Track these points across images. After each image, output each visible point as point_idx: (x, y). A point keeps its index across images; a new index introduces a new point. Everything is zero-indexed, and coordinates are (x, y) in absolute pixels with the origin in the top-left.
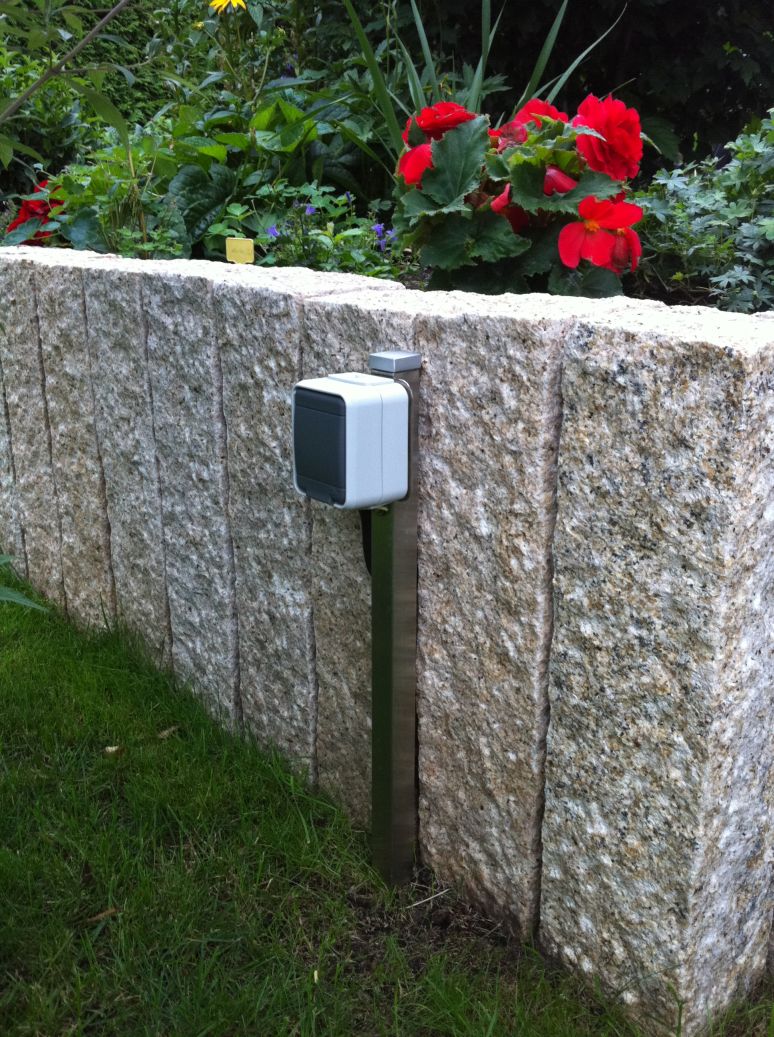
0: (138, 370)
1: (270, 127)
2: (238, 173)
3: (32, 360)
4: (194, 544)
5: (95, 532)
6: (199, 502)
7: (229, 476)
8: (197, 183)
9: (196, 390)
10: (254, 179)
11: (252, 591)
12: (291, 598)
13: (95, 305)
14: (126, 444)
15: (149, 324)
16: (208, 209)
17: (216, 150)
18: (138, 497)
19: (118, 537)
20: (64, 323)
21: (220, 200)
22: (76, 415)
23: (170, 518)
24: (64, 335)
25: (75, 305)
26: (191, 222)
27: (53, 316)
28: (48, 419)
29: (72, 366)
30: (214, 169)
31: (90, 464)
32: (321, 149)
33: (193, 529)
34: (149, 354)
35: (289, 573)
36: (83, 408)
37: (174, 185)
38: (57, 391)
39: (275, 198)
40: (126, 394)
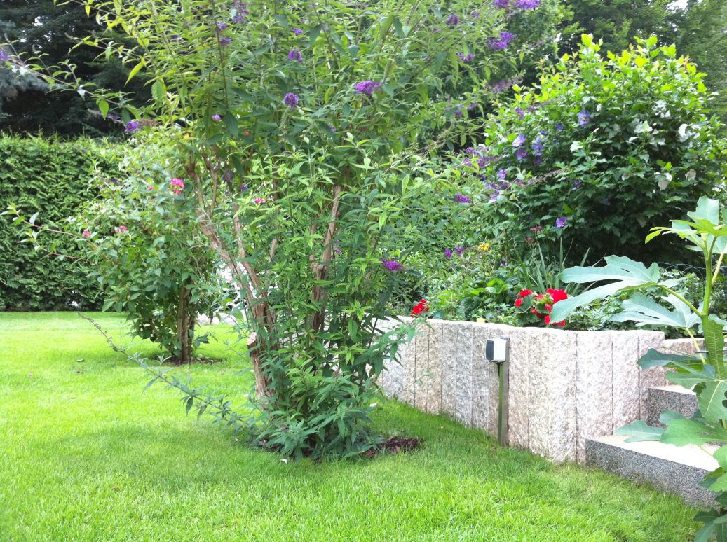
0: (455, 345)
1: (493, 286)
2: (482, 299)
3: (426, 345)
4: (464, 384)
5: (438, 388)
6: (466, 373)
7: (474, 366)
8: (469, 302)
9: (468, 348)
10: (487, 301)
11: (477, 392)
12: (485, 391)
13: (445, 331)
14: (449, 363)
15: (458, 334)
16: (472, 310)
17: (476, 292)
18: (452, 376)
19: (445, 387)
20: (437, 335)
21: (476, 307)
22: (437, 357)
23: (459, 379)
24: (437, 339)
25: (440, 331)
26: (467, 313)
27: (434, 334)
28: (428, 360)
29: (437, 346)
30: (475, 298)
31: (439, 370)
32: (510, 292)
33: (464, 381)
34: (458, 341)
35: (485, 385)
36: (439, 356)
37: (462, 302)
38: (433, 353)
39: (493, 307)
40: (451, 351)
